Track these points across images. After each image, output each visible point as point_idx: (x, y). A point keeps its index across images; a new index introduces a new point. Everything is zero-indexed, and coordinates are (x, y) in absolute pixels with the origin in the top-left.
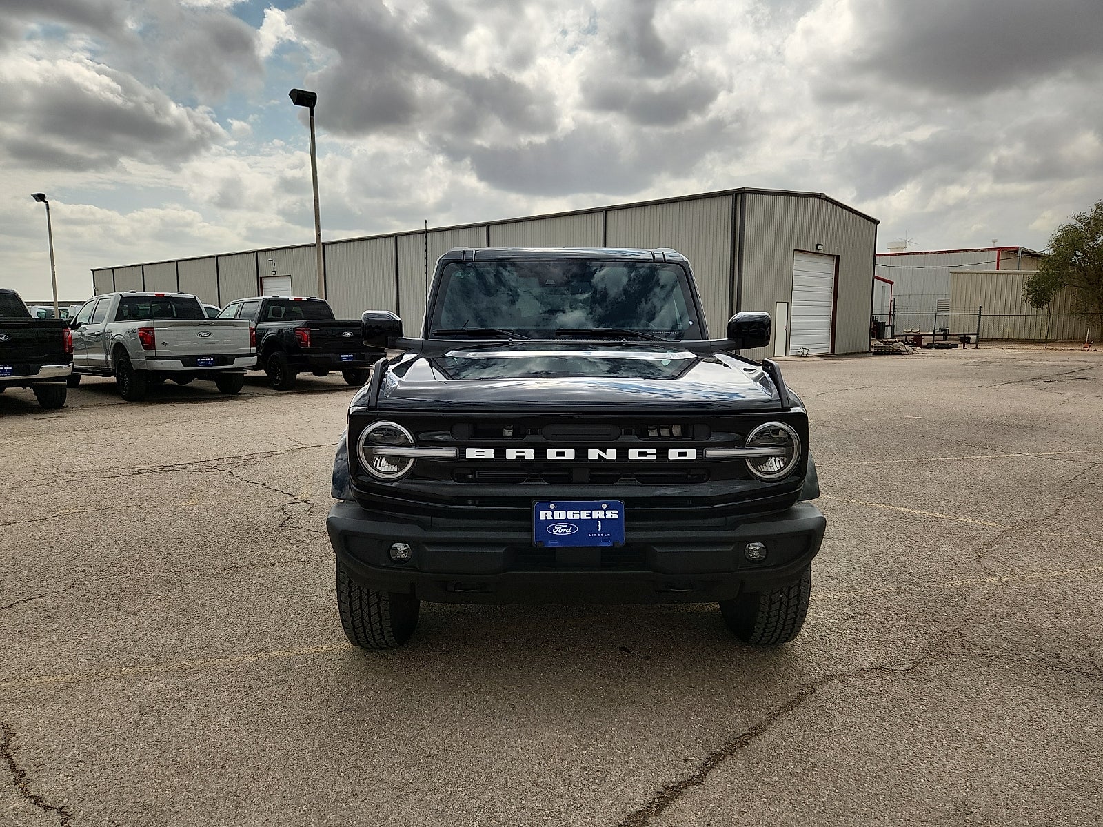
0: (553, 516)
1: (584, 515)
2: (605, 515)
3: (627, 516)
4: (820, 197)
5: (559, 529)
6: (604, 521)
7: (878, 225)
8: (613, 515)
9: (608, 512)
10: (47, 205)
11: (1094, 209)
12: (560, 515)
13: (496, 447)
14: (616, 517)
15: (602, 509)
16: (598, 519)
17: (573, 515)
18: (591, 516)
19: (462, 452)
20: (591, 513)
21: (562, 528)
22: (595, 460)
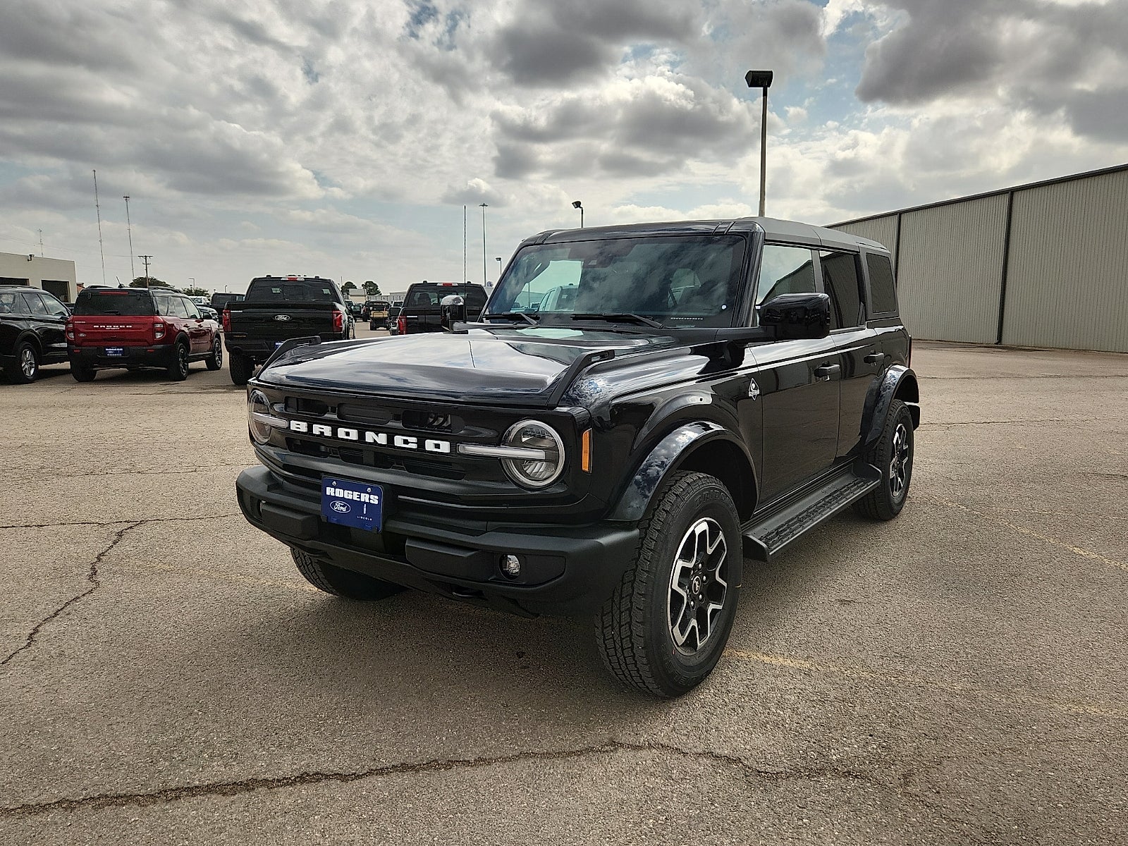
0: (335, 493)
1: (355, 496)
2: (370, 499)
3: (384, 503)
5: (339, 507)
6: (368, 505)
8: (375, 500)
9: (372, 497)
10: (582, 211)
12: (340, 493)
13: (308, 421)
14: (376, 502)
15: (367, 493)
16: (365, 502)
17: (348, 494)
18: (360, 498)
19: (288, 423)
20: (360, 495)
21: (341, 506)
22: (370, 443)
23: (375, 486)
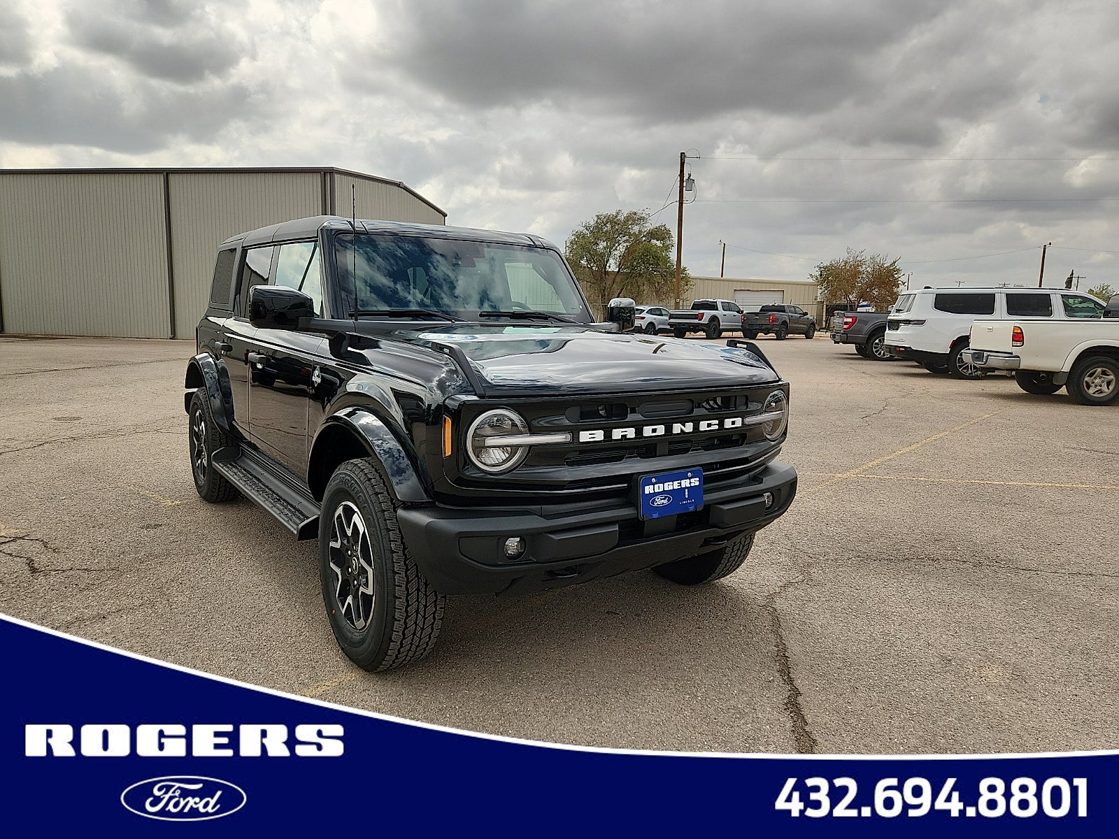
0: (654, 489)
1: (676, 485)
2: (690, 483)
3: (705, 480)
4: (398, 185)
5: (660, 501)
6: (690, 488)
7: (446, 218)
8: (695, 482)
9: (692, 480)
11: (596, 219)
12: (659, 488)
13: (605, 428)
14: (697, 484)
15: (687, 478)
16: (686, 488)
17: (669, 486)
18: (681, 485)
19: (576, 437)
20: (680, 483)
21: (661, 499)
22: (678, 434)
23: (694, 470)
